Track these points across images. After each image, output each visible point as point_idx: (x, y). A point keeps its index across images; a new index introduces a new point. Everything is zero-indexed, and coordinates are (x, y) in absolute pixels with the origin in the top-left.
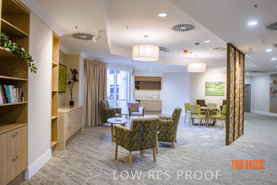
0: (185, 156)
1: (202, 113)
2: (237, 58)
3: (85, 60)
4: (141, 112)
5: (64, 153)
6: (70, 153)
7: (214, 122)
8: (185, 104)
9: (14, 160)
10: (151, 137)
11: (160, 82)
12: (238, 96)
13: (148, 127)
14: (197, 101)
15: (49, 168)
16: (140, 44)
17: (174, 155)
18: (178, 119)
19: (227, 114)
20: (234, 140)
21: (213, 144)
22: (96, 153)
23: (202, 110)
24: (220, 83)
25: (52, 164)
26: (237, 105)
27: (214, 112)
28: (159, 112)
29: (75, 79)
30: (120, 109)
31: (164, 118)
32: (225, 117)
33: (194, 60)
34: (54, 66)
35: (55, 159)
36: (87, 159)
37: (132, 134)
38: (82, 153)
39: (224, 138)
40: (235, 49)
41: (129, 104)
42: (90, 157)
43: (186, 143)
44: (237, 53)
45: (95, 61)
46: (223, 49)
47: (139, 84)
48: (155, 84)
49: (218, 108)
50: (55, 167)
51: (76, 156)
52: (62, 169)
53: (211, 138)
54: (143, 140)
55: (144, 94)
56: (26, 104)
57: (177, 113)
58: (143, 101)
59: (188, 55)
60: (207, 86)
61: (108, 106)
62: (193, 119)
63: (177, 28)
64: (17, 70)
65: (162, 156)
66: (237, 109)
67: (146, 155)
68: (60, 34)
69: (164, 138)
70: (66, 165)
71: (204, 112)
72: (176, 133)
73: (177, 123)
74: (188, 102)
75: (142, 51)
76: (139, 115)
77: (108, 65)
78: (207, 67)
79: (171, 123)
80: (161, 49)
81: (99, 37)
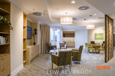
0: (85, 68)
1: (93, 48)
2: (110, 22)
3: (40, 25)
4: (65, 47)
5: (29, 66)
6: (32, 66)
7: (99, 51)
8: (85, 43)
9: (2, 71)
10: (69, 59)
11: (74, 34)
12: (110, 39)
13: (67, 55)
14: (91, 42)
15: (21, 73)
16: (63, 17)
17: (80, 68)
18: (82, 51)
19: (105, 48)
20: (109, 60)
21: (98, 62)
22: (43, 66)
23: (93, 46)
24: (102, 34)
25: (23, 71)
26: (110, 44)
27: (99, 47)
28: (74, 47)
29: (36, 33)
30: (56, 46)
31: (75, 50)
32: (104, 49)
33: (89, 24)
34: (24, 27)
35: (25, 69)
36: (39, 69)
37: (59, 58)
38: (37, 66)
39: (104, 59)
40: (109, 17)
41: (60, 44)
42: (40, 68)
43: (86, 61)
44: (110, 19)
45: (45, 25)
46: (103, 18)
47: (65, 35)
48: (72, 35)
49: (101, 45)
50: (24, 73)
51: (35, 67)
52: (27, 74)
53: (98, 59)
54: (64, 61)
55: (67, 39)
56: (9, 44)
57: (81, 47)
58: (67, 42)
59: (86, 21)
60: (96, 35)
61: (51, 44)
62: (89, 50)
63: (81, 8)
64: (5, 29)
65: (74, 68)
66: (110, 45)
67: (66, 67)
68: (27, 13)
69: (75, 59)
70: (29, 72)
71: (94, 47)
72: (81, 57)
73: (81, 52)
74: (87, 42)
75: (64, 20)
76: (65, 48)
77: (51, 27)
78: (95, 27)
79: (78, 52)
80: (74, 19)
81: (44, 14)
